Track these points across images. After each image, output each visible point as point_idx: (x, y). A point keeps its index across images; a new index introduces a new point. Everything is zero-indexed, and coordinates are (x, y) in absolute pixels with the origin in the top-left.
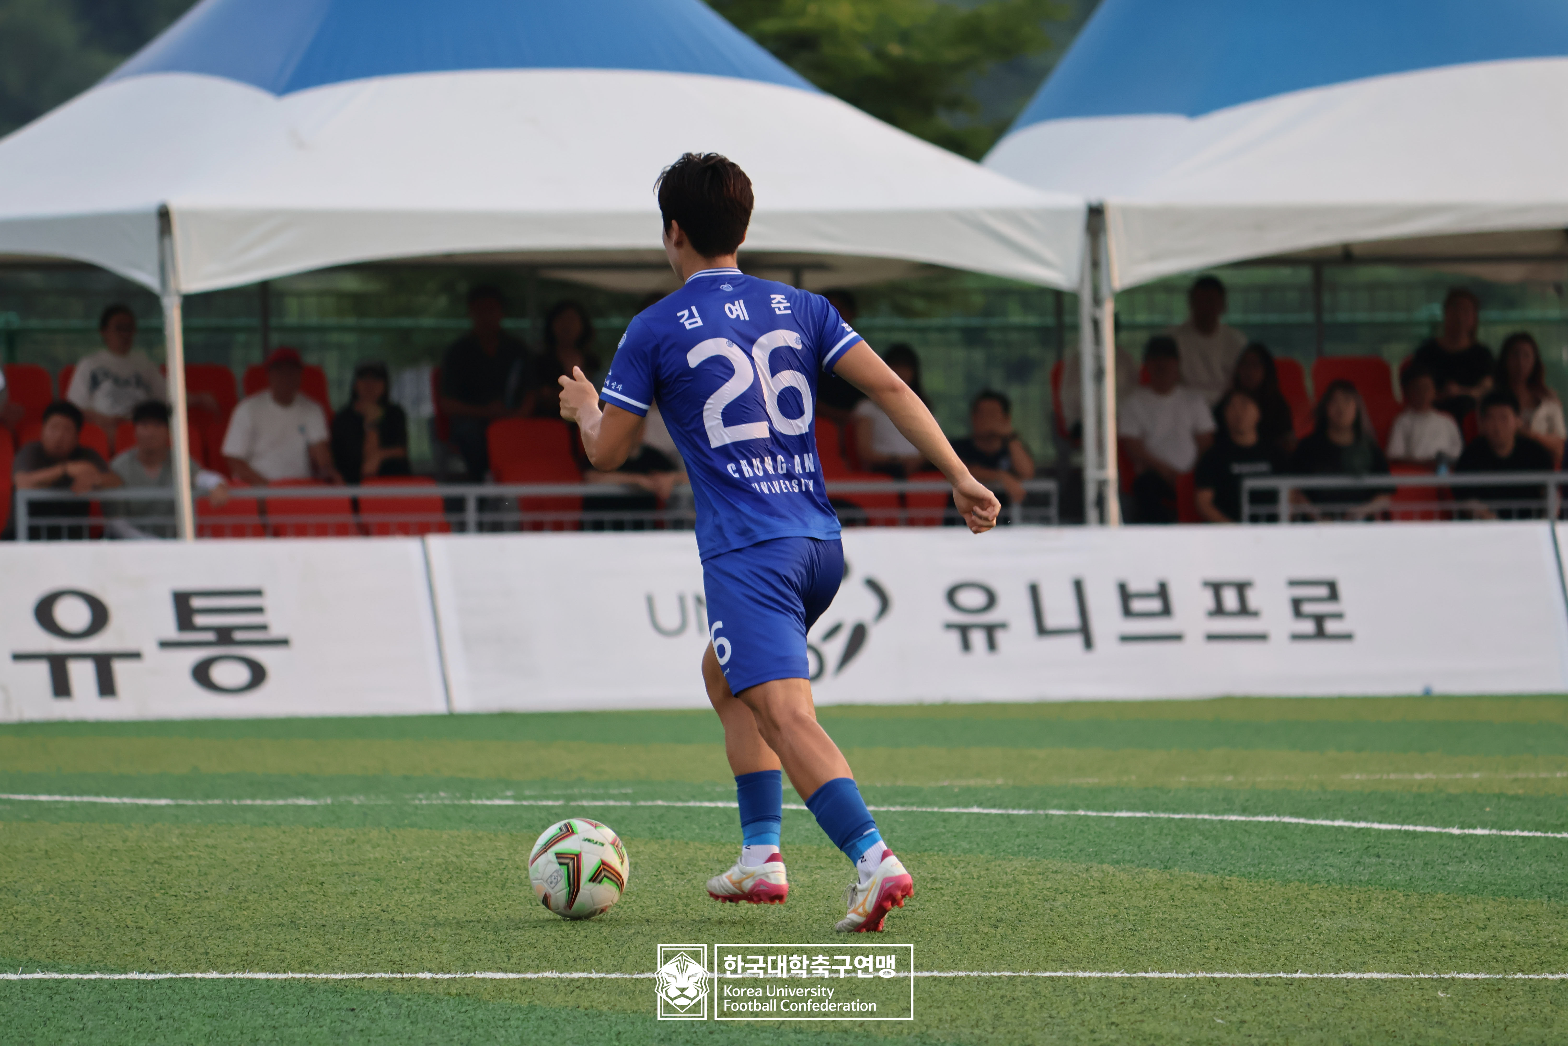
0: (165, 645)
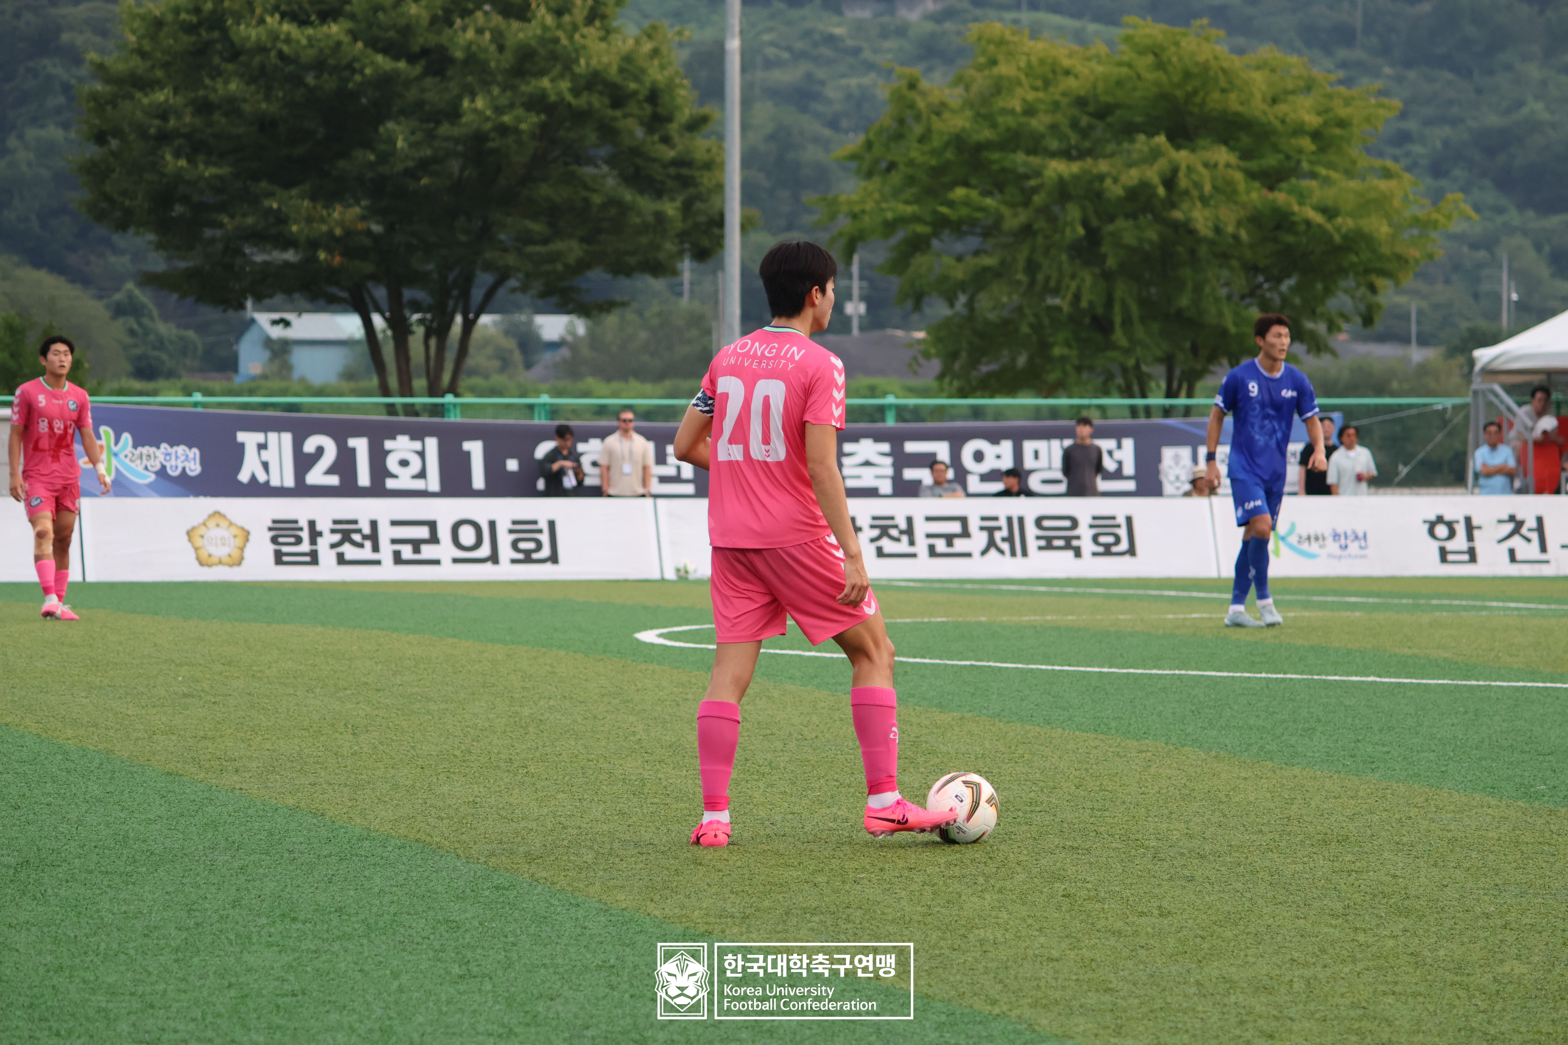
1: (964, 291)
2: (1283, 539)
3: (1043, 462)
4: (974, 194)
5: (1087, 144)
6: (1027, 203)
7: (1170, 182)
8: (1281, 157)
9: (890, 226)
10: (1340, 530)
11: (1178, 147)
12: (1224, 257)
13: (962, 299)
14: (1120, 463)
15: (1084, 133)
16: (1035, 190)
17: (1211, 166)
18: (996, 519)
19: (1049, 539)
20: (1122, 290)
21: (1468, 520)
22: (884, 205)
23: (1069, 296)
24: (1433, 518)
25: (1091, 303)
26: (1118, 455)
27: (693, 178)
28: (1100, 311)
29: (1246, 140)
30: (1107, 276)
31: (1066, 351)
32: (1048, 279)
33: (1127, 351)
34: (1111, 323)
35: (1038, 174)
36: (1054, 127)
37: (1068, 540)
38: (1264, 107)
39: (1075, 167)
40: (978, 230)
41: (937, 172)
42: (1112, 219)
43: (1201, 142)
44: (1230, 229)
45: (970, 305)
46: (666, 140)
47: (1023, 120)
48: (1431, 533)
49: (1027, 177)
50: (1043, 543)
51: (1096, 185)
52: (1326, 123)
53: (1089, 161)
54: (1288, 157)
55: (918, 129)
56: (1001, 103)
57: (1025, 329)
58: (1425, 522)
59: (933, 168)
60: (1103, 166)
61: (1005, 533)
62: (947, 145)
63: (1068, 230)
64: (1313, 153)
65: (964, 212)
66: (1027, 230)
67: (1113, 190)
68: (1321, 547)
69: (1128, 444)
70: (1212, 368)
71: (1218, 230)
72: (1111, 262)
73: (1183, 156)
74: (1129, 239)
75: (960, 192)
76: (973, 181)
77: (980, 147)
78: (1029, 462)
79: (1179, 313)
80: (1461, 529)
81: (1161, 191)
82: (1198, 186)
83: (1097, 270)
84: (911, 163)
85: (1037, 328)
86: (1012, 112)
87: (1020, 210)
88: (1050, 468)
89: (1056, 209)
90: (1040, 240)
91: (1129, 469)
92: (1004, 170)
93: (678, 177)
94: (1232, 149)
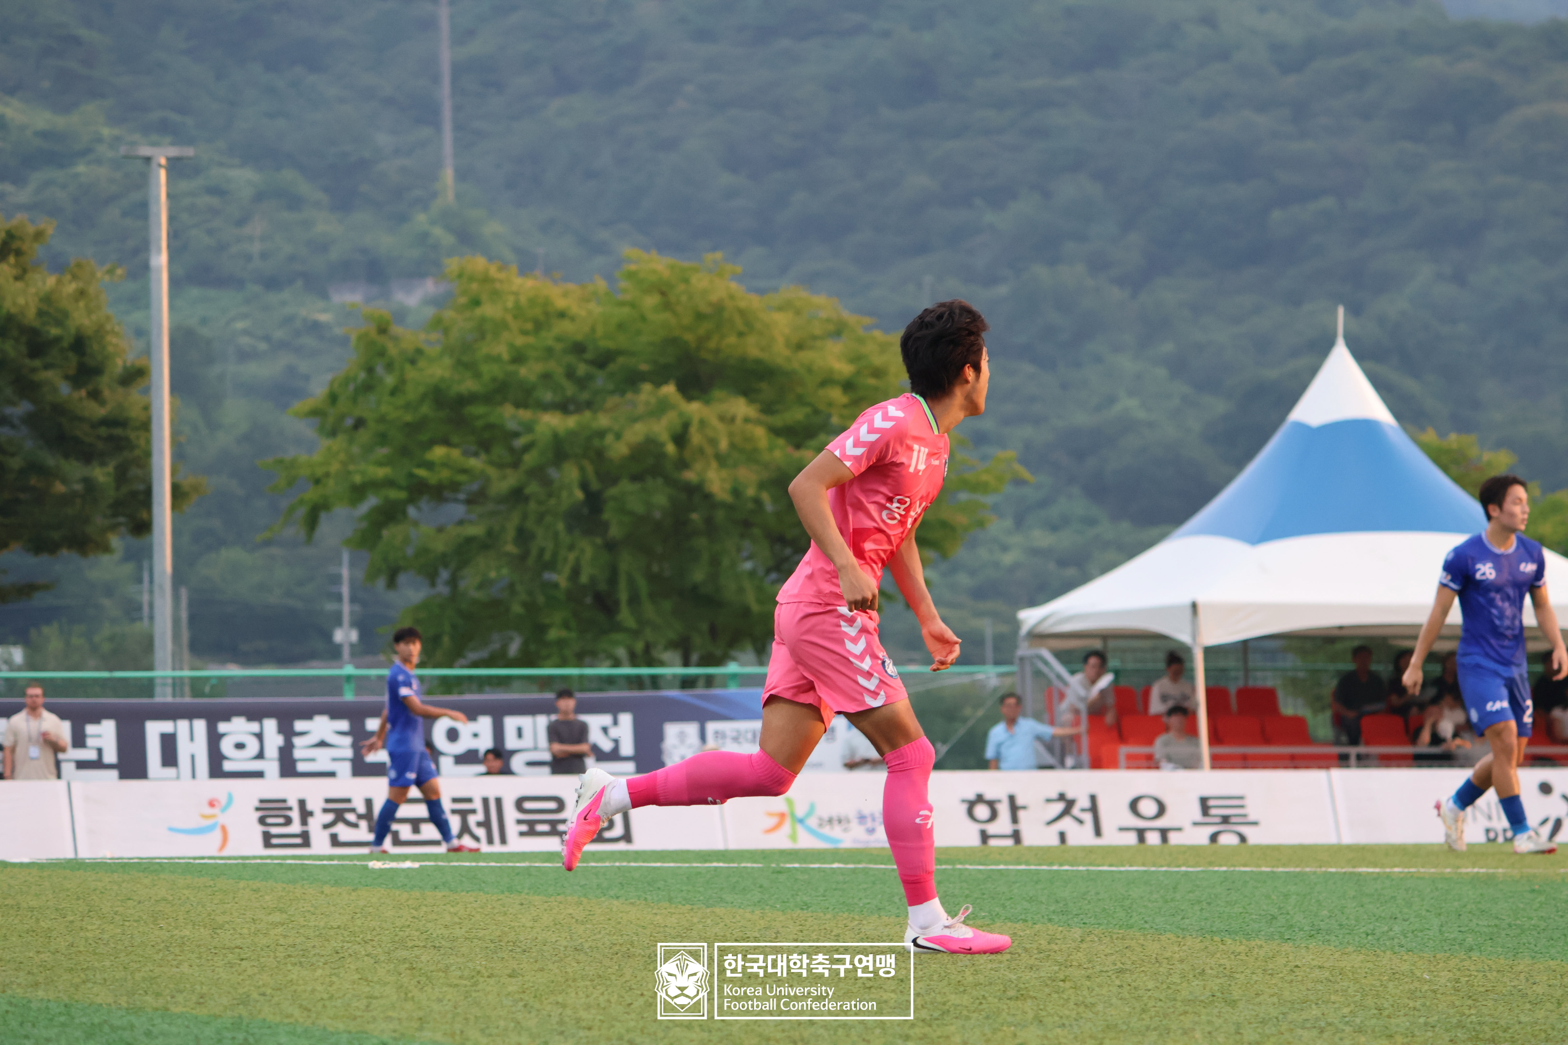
0: (1196, 824)
1: (446, 565)
2: (801, 821)
3: (527, 741)
4: (456, 453)
5: (585, 396)
6: (516, 465)
7: (680, 438)
8: (808, 410)
9: (358, 492)
10: (866, 811)
11: (689, 398)
12: (746, 525)
13: (444, 575)
14: (616, 741)
15: (582, 383)
16: (527, 448)
17: (728, 420)
18: (469, 800)
19: (531, 824)
20: (627, 562)
21: (1012, 799)
22: (351, 468)
23: (567, 570)
24: (971, 796)
25: (593, 579)
26: (614, 732)
27: (127, 439)
28: (602, 587)
29: (767, 390)
30: (611, 547)
31: (564, 634)
32: (542, 551)
33: (636, 634)
34: (617, 603)
35: (529, 428)
36: (546, 377)
37: (553, 823)
38: (787, 352)
39: (571, 422)
40: (462, 496)
41: (412, 428)
42: (615, 481)
43: (717, 393)
44: (751, 492)
45: (453, 582)
46: (95, 395)
47: (511, 368)
48: (970, 813)
49: (516, 435)
50: (524, 828)
51: (596, 442)
52: (858, 373)
53: (587, 415)
54: (816, 412)
55: (390, 380)
56: (485, 349)
57: (517, 609)
58: (964, 801)
59: (408, 425)
60: (603, 421)
61: (480, 817)
62: (424, 397)
63: (564, 494)
64: (845, 406)
65: (445, 474)
66: (517, 496)
67: (619, 450)
68: (846, 830)
69: (626, 720)
70: (733, 653)
71: (736, 492)
72: (615, 531)
73: (694, 408)
74: (636, 506)
75: (438, 452)
76: (455, 439)
77: (463, 400)
78: (511, 742)
79: (695, 588)
80: (1004, 810)
81: (671, 448)
82: (713, 442)
83: (599, 541)
84: (382, 419)
85: (531, 607)
86: (497, 359)
87: (509, 471)
88: (535, 749)
89: (553, 473)
90: (532, 506)
91: (627, 748)
92: (490, 427)
93: (111, 438)
94: (751, 401)
